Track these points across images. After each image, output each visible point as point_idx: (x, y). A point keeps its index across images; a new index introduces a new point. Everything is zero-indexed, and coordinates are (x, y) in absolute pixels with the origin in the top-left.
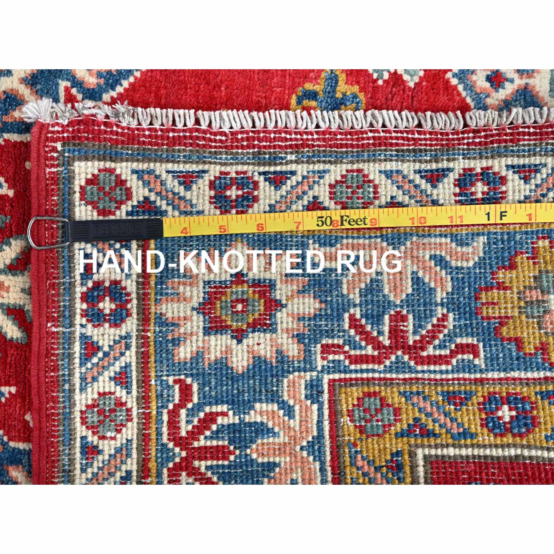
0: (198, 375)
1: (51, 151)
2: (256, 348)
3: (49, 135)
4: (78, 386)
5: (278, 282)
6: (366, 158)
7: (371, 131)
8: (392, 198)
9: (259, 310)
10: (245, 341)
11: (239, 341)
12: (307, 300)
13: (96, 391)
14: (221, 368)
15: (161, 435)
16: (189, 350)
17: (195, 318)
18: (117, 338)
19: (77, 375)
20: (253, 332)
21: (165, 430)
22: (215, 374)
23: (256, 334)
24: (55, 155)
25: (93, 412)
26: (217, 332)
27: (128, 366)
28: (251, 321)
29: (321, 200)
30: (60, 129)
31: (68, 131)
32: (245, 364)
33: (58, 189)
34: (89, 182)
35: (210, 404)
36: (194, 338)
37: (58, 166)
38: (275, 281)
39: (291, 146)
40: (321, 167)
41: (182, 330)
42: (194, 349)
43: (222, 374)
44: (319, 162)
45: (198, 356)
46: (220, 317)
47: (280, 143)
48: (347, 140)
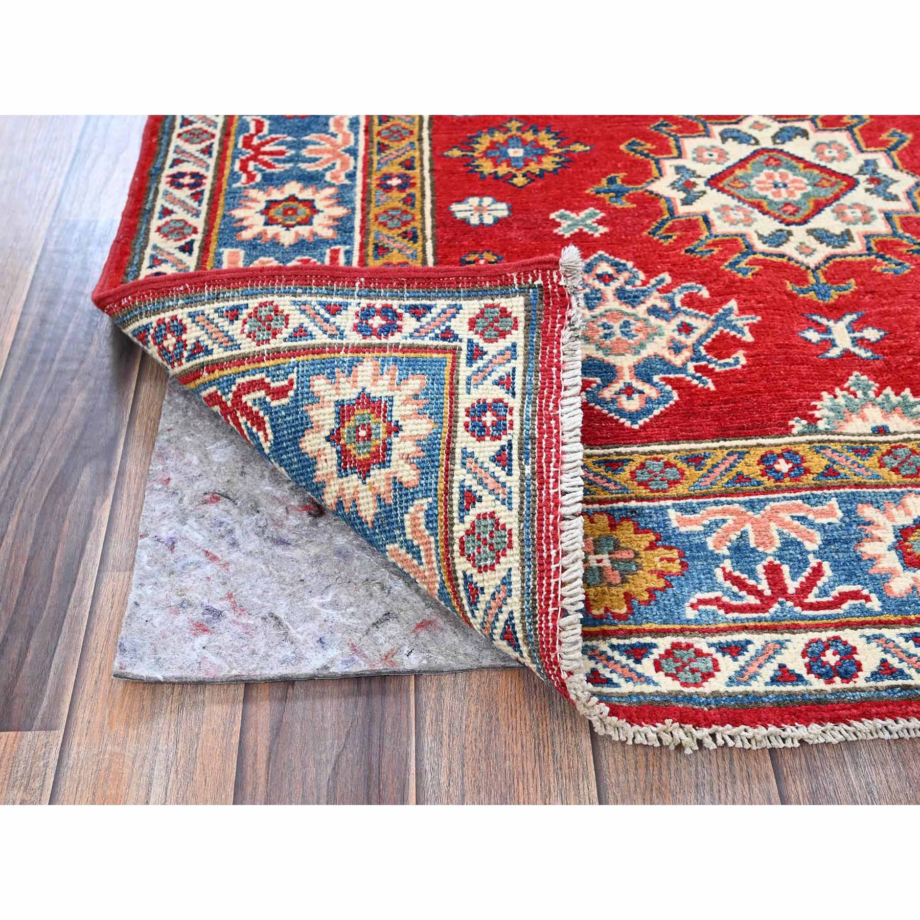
0: (297, 401)
1: (533, 276)
2: (323, 457)
3: (548, 272)
4: (298, 299)
5: (387, 470)
6: (527, 550)
7: (558, 553)
8: (482, 589)
9: (359, 454)
10: (328, 444)
11: (328, 439)
12: (371, 505)
13: (290, 312)
14: (302, 424)
15: (243, 376)
16: (322, 388)
17: (354, 390)
18: (342, 328)
19: (309, 299)
20: (337, 452)
21: (248, 378)
22: (297, 419)
23: (335, 456)
24: (530, 281)
25: (271, 311)
26: (339, 413)
27: (312, 336)
28: (348, 447)
29: (477, 504)
30: (555, 280)
31: (554, 288)
32: (308, 450)
33: (496, 286)
34: (503, 311)
35: (272, 420)
36: (334, 392)
37: (519, 283)
38: (389, 467)
39: (541, 467)
40: (516, 500)
41: (342, 380)
42: (322, 393)
43: (297, 426)
44: (522, 498)
45: (315, 399)
46: (353, 414)
47: (544, 457)
48: (548, 525)
